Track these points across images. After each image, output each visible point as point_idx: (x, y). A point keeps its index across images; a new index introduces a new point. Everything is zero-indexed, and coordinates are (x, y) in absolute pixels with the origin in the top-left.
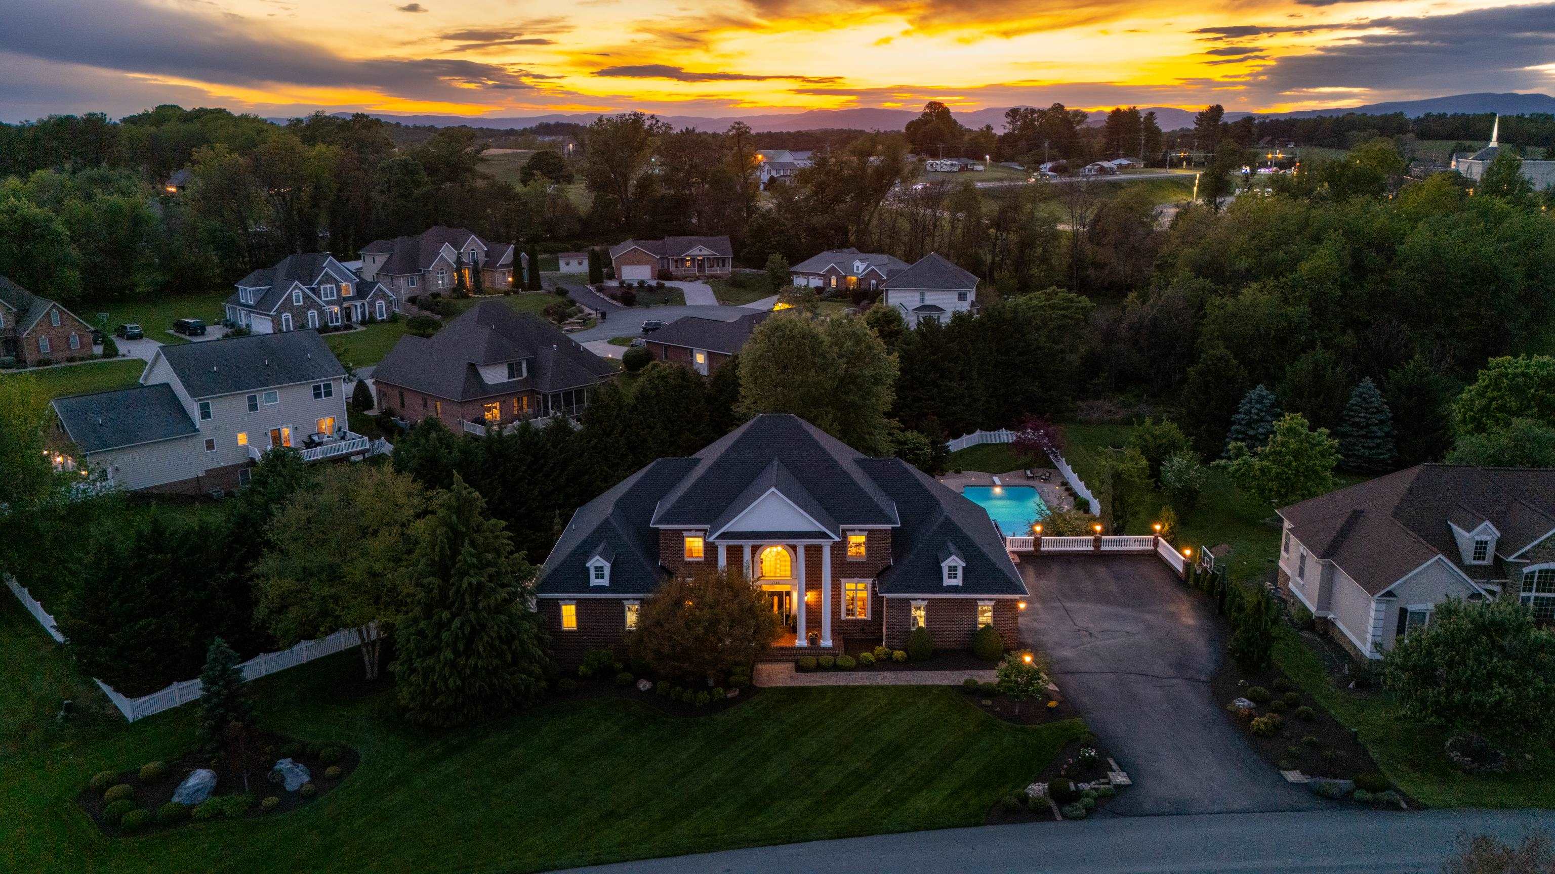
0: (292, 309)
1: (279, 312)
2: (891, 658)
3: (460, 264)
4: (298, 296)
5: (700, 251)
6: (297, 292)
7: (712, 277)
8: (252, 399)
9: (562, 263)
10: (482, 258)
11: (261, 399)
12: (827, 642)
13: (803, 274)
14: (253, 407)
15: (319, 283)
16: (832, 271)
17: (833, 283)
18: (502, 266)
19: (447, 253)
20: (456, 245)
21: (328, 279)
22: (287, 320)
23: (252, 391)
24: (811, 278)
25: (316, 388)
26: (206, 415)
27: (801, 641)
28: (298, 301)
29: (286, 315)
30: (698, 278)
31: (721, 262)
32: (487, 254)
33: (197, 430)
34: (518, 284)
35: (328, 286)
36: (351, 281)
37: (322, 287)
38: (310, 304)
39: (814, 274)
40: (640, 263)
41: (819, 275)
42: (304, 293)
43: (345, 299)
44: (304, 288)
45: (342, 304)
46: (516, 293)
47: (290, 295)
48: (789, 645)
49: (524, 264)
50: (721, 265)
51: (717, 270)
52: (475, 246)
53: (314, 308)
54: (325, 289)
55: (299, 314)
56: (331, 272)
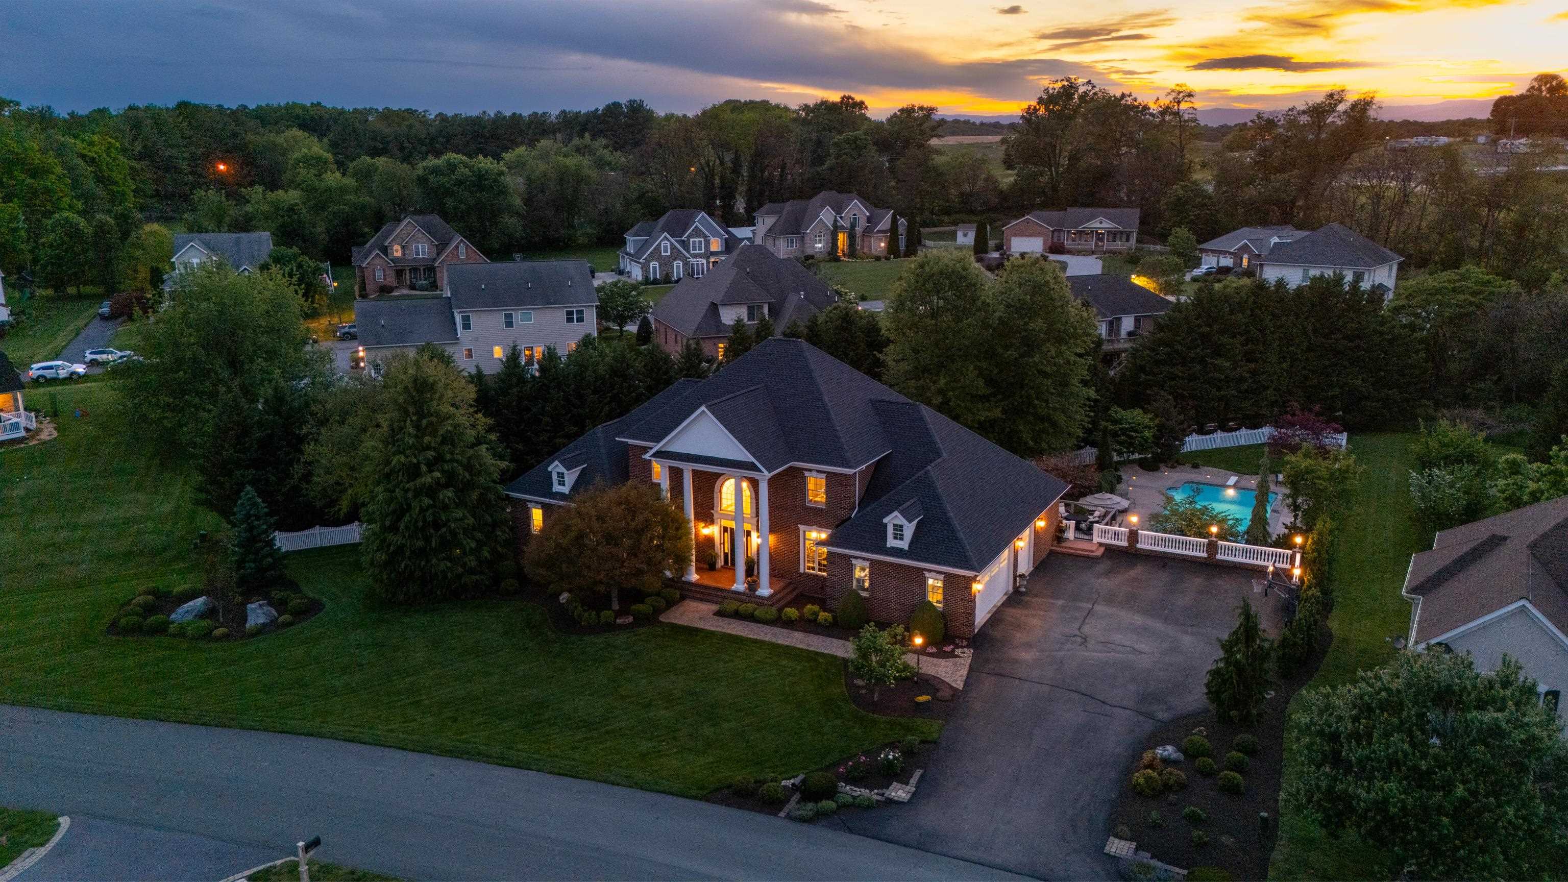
0: (659, 258)
1: (648, 261)
2: (816, 620)
3: (836, 229)
4: (666, 247)
5: (1101, 224)
6: (665, 243)
7: (1110, 252)
8: (509, 316)
9: (960, 234)
10: (862, 224)
11: (517, 317)
12: (765, 591)
13: (1213, 251)
14: (509, 324)
15: (689, 237)
16: (1245, 249)
17: (1245, 263)
18: (879, 232)
19: (827, 216)
20: (838, 209)
21: (697, 233)
22: (654, 268)
23: (508, 310)
24: (1221, 256)
25: (569, 313)
26: (467, 326)
27: (740, 586)
28: (666, 251)
29: (654, 264)
30: (1093, 253)
31: (1124, 237)
32: (869, 220)
33: (458, 339)
34: (893, 250)
35: (697, 240)
36: (720, 236)
37: (691, 240)
38: (676, 254)
39: (1225, 252)
40: (1032, 235)
41: (1230, 253)
42: (672, 244)
43: (713, 253)
44: (672, 240)
45: (709, 257)
46: (887, 258)
47: (660, 244)
48: (727, 587)
49: (902, 230)
50: (1124, 240)
51: (1119, 245)
52: (857, 209)
53: (680, 259)
54: (694, 242)
55: (666, 263)
56: (701, 227)
